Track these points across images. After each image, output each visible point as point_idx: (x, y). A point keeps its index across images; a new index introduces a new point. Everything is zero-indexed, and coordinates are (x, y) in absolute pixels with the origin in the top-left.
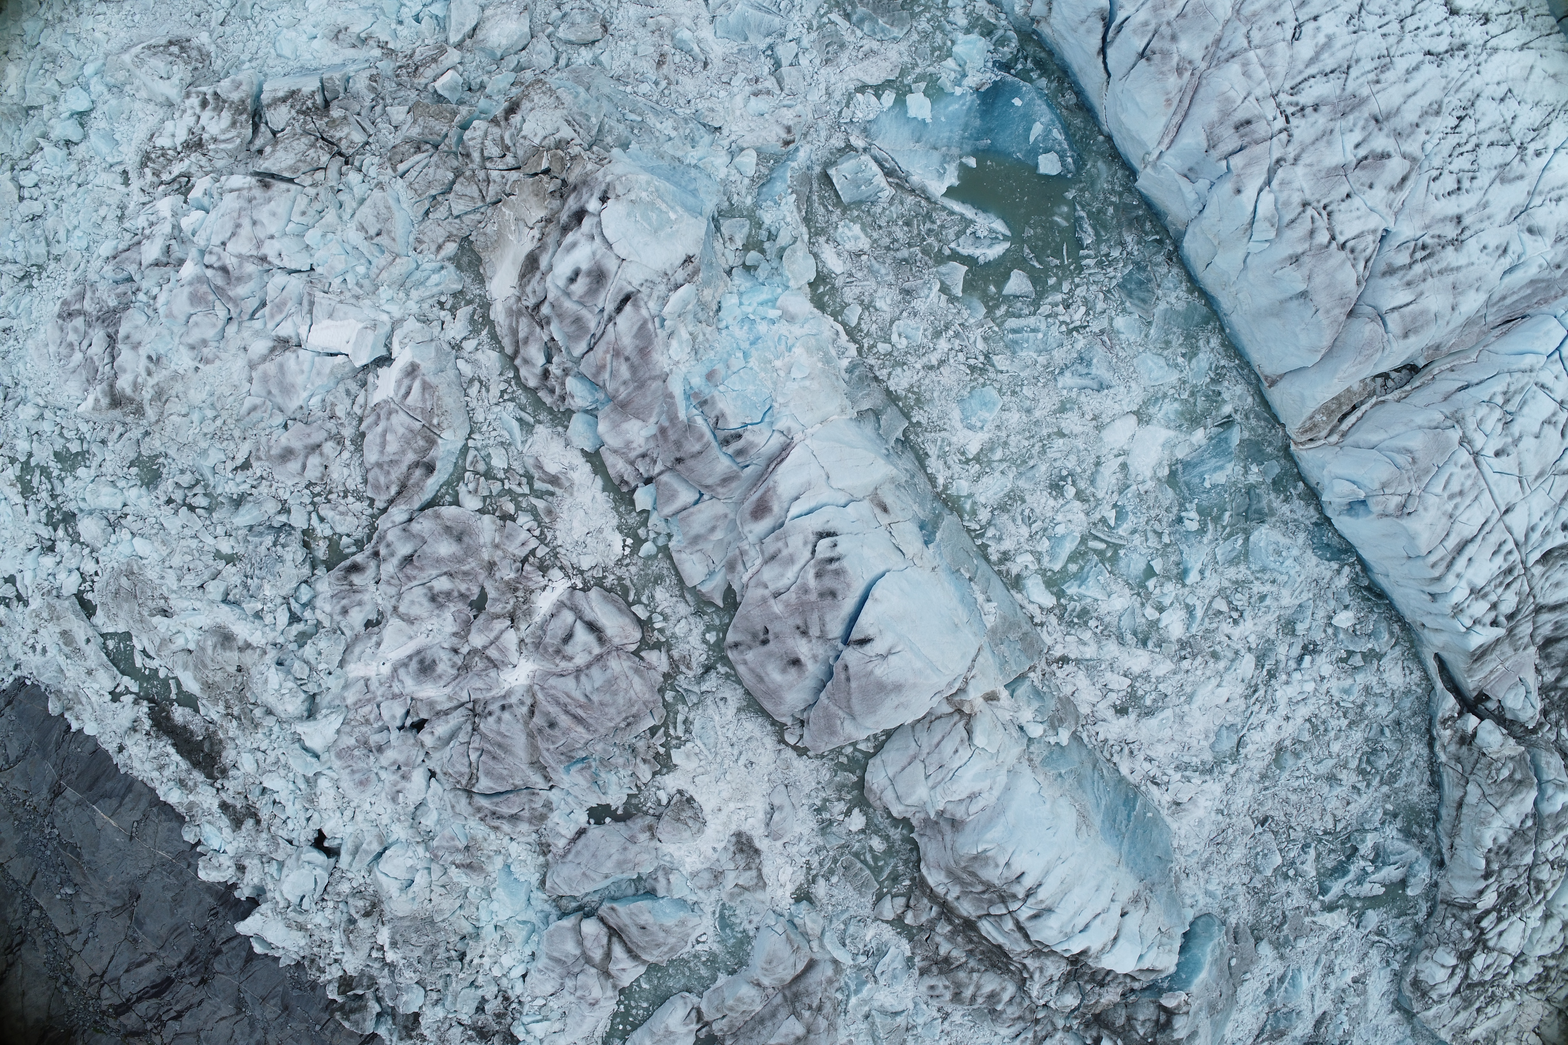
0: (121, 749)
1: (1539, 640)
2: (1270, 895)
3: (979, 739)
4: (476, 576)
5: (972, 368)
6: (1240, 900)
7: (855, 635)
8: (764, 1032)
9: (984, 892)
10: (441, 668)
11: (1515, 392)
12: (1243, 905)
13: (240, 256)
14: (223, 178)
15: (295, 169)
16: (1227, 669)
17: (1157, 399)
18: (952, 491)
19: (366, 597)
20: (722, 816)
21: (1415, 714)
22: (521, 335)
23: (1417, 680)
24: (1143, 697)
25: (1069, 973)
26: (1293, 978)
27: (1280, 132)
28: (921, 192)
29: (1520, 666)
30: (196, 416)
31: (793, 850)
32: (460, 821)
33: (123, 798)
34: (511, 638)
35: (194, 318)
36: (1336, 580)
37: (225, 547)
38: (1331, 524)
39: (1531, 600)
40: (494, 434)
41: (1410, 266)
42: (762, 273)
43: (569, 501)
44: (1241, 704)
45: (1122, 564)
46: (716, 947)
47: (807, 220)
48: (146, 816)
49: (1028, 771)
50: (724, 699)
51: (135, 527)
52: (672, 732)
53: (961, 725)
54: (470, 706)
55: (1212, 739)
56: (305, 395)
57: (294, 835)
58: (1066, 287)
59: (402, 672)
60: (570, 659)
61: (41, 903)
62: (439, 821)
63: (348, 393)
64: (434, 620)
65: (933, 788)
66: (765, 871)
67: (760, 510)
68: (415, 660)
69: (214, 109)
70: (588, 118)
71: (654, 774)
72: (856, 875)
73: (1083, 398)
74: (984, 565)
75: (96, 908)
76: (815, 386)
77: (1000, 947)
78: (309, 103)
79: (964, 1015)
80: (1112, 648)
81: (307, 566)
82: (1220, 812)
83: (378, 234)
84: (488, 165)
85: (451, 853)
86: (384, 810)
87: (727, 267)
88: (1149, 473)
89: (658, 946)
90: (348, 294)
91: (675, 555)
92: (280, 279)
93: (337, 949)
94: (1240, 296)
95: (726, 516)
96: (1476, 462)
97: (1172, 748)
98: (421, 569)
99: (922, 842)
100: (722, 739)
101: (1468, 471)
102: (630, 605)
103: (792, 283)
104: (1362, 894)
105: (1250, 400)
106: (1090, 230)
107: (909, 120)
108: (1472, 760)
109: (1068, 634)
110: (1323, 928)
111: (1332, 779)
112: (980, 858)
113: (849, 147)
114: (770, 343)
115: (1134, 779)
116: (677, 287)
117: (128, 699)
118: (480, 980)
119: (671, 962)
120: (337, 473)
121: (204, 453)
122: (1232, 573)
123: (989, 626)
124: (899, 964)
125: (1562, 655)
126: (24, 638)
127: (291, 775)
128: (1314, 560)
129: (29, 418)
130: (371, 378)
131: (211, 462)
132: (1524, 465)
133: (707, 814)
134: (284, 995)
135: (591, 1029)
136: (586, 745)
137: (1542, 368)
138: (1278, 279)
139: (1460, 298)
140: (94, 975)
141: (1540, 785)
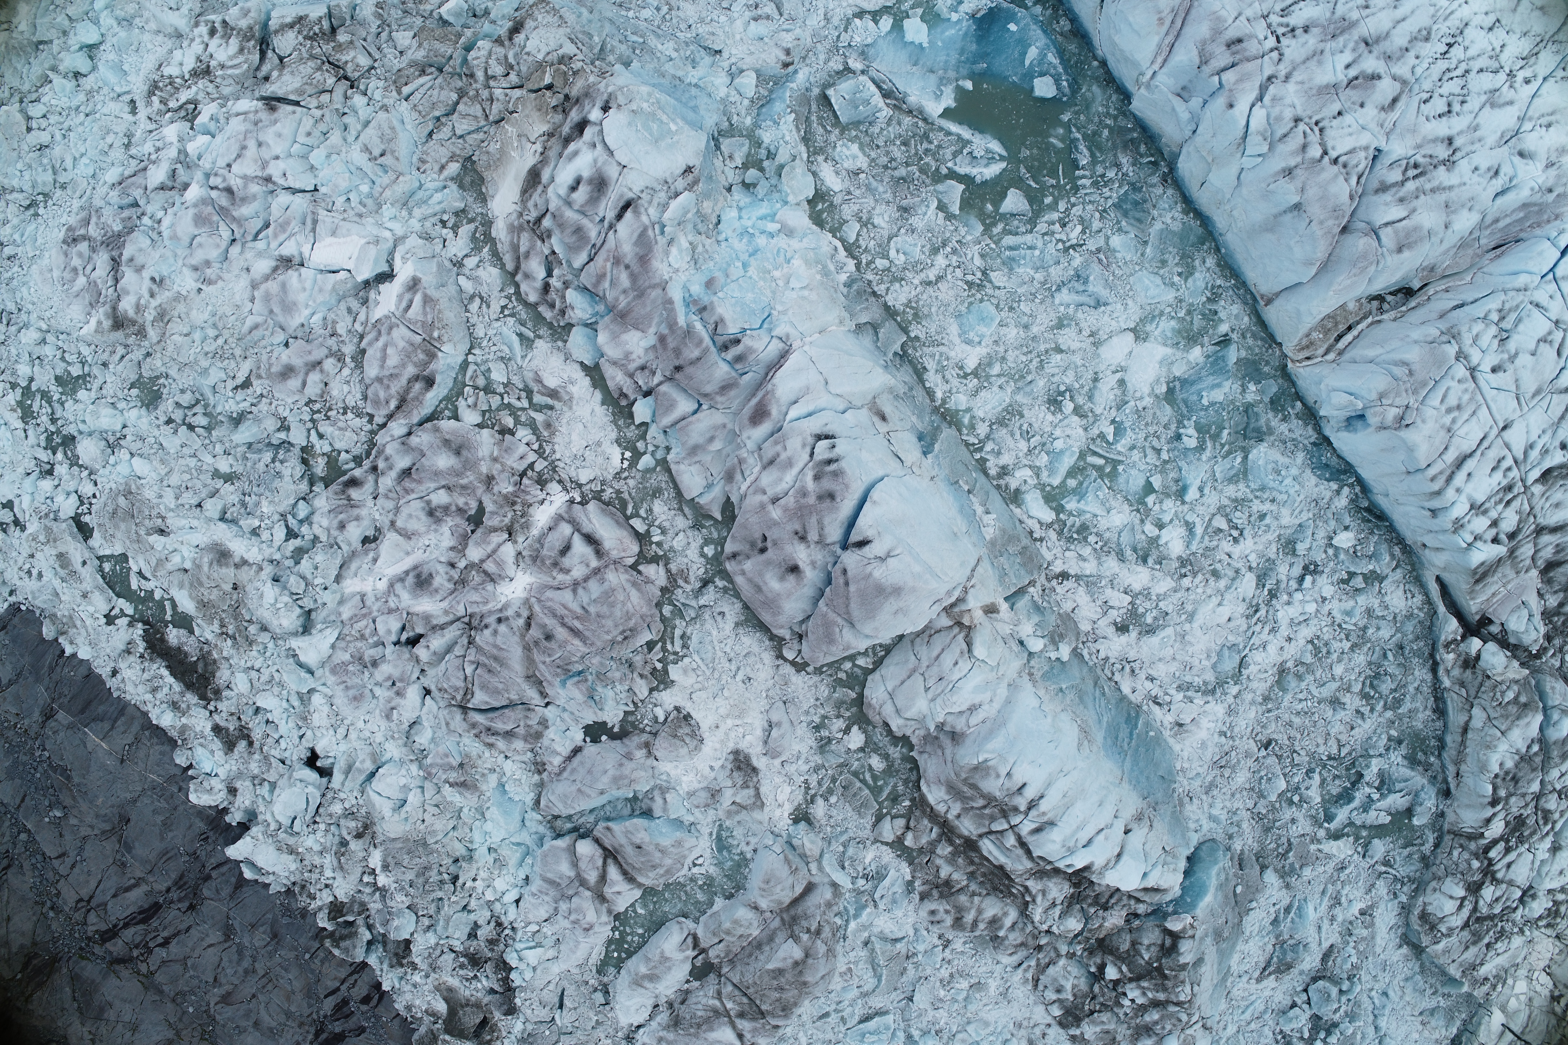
0: (114, 673)
1: (1541, 563)
2: (1275, 821)
3: (979, 651)
4: (474, 491)
6: (1245, 825)
7: (854, 537)
8: (761, 957)
9: (985, 807)
10: (438, 581)
11: (1510, 310)
12: (1247, 831)
13: (245, 177)
14: (230, 103)
15: (300, 92)
17: (1154, 317)
18: (951, 405)
19: (364, 512)
20: (720, 733)
21: (1417, 638)
22: (523, 249)
23: (1419, 604)
25: (1072, 896)
26: (1299, 908)
27: (1272, 50)
28: (918, 113)
29: (1523, 588)
30: (197, 336)
31: (791, 769)
32: (455, 738)
33: (115, 721)
34: (508, 551)
35: (198, 239)
36: (1336, 500)
37: (224, 466)
38: (1330, 443)
39: (1532, 519)
40: (494, 349)
41: (1403, 183)
42: (761, 190)
43: (568, 415)
46: (713, 870)
47: (806, 140)
48: (137, 739)
49: (1029, 685)
50: (722, 614)
51: (134, 447)
52: (669, 647)
53: (961, 637)
54: (466, 620)
55: (1214, 659)
56: (307, 312)
57: (287, 754)
58: (1062, 206)
59: (398, 587)
60: (567, 571)
61: (29, 826)
62: (433, 740)
63: (349, 311)
64: (432, 535)
65: (933, 700)
66: (763, 790)
67: (759, 415)
68: (411, 575)
69: (222, 37)
70: (591, 37)
71: (651, 690)
72: (855, 795)
74: (982, 479)
75: (84, 831)
76: (813, 296)
77: (1001, 868)
78: (316, 29)
79: (965, 943)
80: (1111, 564)
81: (305, 482)
83: (382, 155)
84: (492, 83)
85: (445, 771)
86: (378, 727)
87: (727, 185)
89: (654, 867)
90: (351, 213)
91: (673, 467)
92: (284, 198)
93: (328, 873)
94: (1235, 213)
95: (724, 426)
96: (1473, 378)
97: (1173, 667)
98: (419, 482)
99: (922, 760)
100: (720, 654)
101: (1465, 386)
102: (628, 518)
103: (790, 198)
105: (1246, 319)
106: (1085, 151)
107: (906, 44)
108: (1476, 683)
111: (1335, 703)
112: (981, 769)
113: (847, 70)
114: (769, 255)
115: (1136, 698)
116: (677, 195)
117: (123, 622)
118: (473, 904)
119: (667, 885)
120: (337, 390)
121: (205, 372)
122: (1231, 491)
123: (988, 538)
124: (899, 888)
125: (1563, 580)
126: (20, 563)
127: (285, 692)
128: (1314, 480)
129: (31, 342)
130: (372, 295)
131: (211, 381)
132: (1521, 382)
133: (705, 731)
134: (274, 923)
135: (585, 956)
136: (583, 657)
137: (1536, 288)
138: (1272, 192)
139: (1453, 217)
140: (81, 900)
141: (1545, 710)
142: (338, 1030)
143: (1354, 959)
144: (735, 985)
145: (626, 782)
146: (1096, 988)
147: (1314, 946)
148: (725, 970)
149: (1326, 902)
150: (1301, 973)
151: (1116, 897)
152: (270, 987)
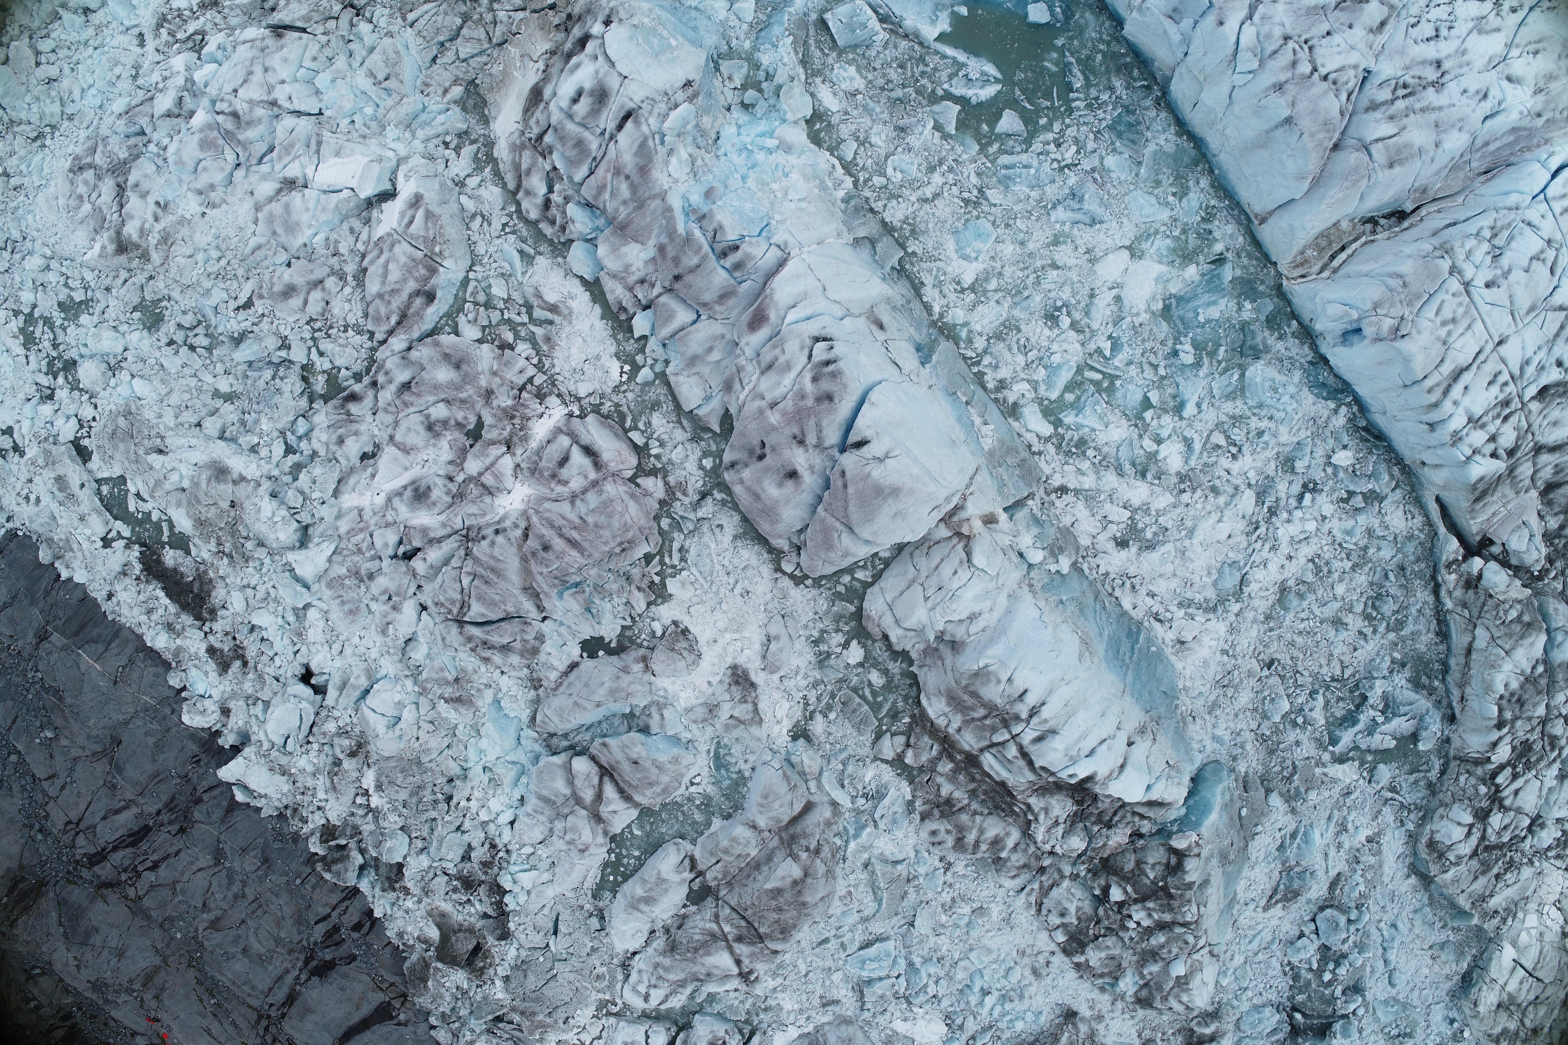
0: (110, 596)
1: (1540, 484)
2: (1279, 743)
3: (979, 559)
4: (473, 405)
5: (967, 202)
6: (1249, 747)
7: (853, 438)
8: (760, 878)
9: (985, 717)
10: (436, 494)
11: (1502, 228)
12: (1252, 752)
13: (251, 102)
14: (237, 32)
15: (307, 19)
16: (1227, 504)
17: (1149, 235)
18: (948, 319)
19: (363, 427)
20: (718, 648)
21: (1418, 560)
22: (524, 166)
23: (1420, 525)
24: (1143, 530)
25: (1075, 814)
26: (1305, 834)
28: (914, 37)
29: (1523, 508)
30: (200, 257)
31: (790, 684)
32: (451, 653)
33: (109, 644)
34: (507, 463)
35: (203, 163)
36: (1334, 419)
37: (224, 386)
38: (1326, 361)
39: (1530, 437)
40: (494, 265)
41: (1392, 102)
42: (759, 110)
43: (567, 329)
44: (1243, 540)
45: (1119, 395)
46: (710, 789)
47: (804, 62)
48: (131, 661)
49: (1030, 596)
50: (720, 526)
51: (135, 368)
52: (667, 560)
53: (960, 547)
54: (464, 532)
55: (1215, 576)
56: (310, 232)
57: (281, 671)
58: (1057, 127)
60: (566, 483)
61: (20, 748)
62: (428, 656)
63: (352, 231)
64: (430, 451)
65: (933, 609)
66: (761, 706)
67: (757, 320)
68: (409, 489)
71: (649, 604)
72: (854, 711)
73: (1075, 232)
74: (980, 392)
75: (75, 752)
76: (811, 208)
77: (1003, 784)
79: (967, 866)
80: (1110, 479)
81: (305, 398)
82: (1225, 652)
83: (386, 79)
84: (496, 6)
85: (440, 686)
86: (373, 642)
87: (726, 104)
88: (1143, 306)
89: (651, 785)
90: (355, 134)
91: (672, 379)
92: (289, 121)
93: (321, 795)
94: (1227, 131)
95: (723, 336)
96: (1467, 292)
97: (1174, 584)
98: (419, 395)
99: (921, 674)
101: (1459, 299)
102: (626, 431)
103: (789, 116)
104: (1373, 747)
105: (1241, 239)
108: (1479, 603)
109: (1066, 463)
110: (1334, 781)
111: (1337, 623)
112: (982, 674)
114: (768, 169)
115: (1137, 614)
116: (676, 106)
117: (119, 544)
118: (467, 825)
119: (664, 806)
120: (338, 308)
121: (208, 292)
122: (1229, 407)
123: (986, 448)
124: (899, 808)
125: (1563, 501)
126: (18, 489)
127: (280, 608)
128: (1311, 398)
129: (35, 268)
130: (375, 213)
131: (213, 301)
132: (1515, 298)
133: (703, 646)
134: (265, 848)
135: (580, 879)
136: (580, 569)
137: (1528, 207)
138: (1263, 108)
139: (1443, 136)
140: (70, 822)
141: (1548, 631)
142: (328, 957)
143: (1362, 888)
144: (732, 908)
145: (623, 694)
146: (1101, 911)
147: (1321, 874)
148: (723, 893)
149: (1332, 829)
150: (1309, 902)
151: (1120, 814)
152: (260, 912)
